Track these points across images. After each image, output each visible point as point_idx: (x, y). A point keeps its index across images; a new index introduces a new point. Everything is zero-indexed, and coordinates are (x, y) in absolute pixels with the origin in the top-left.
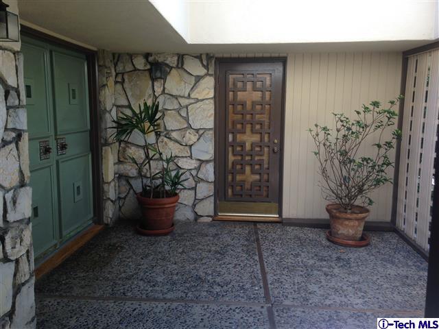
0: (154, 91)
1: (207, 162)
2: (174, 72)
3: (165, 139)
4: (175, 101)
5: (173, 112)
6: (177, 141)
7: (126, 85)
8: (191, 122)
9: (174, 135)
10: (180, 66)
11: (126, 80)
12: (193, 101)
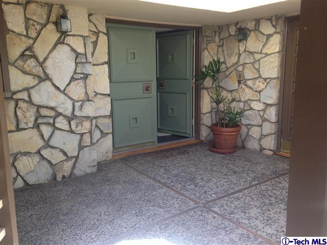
0: (239, 50)
1: (271, 105)
2: (252, 34)
3: (244, 86)
4: (252, 57)
5: (250, 65)
6: (251, 88)
7: (225, 48)
8: (261, 73)
9: (249, 83)
10: (257, 28)
11: (225, 44)
12: (263, 56)
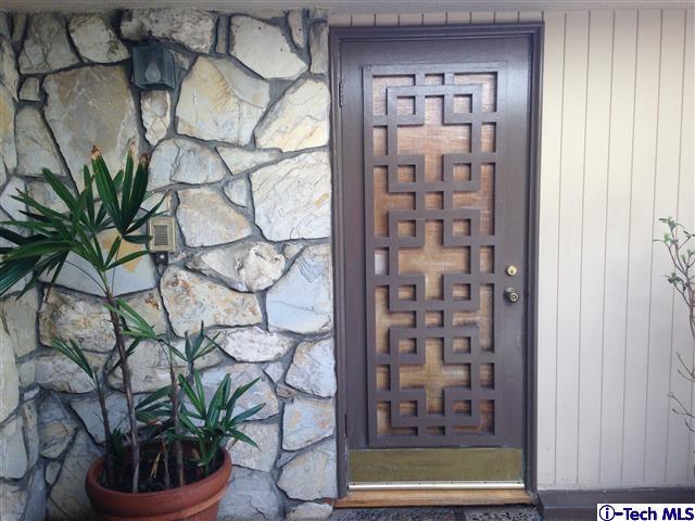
0: (143, 130)
1: (315, 337)
2: (203, 68)
3: (184, 275)
4: (211, 159)
5: (206, 191)
6: (220, 280)
7: (53, 113)
8: (261, 222)
9: (212, 261)
10: (221, 48)
11: (53, 97)
12: (265, 157)
